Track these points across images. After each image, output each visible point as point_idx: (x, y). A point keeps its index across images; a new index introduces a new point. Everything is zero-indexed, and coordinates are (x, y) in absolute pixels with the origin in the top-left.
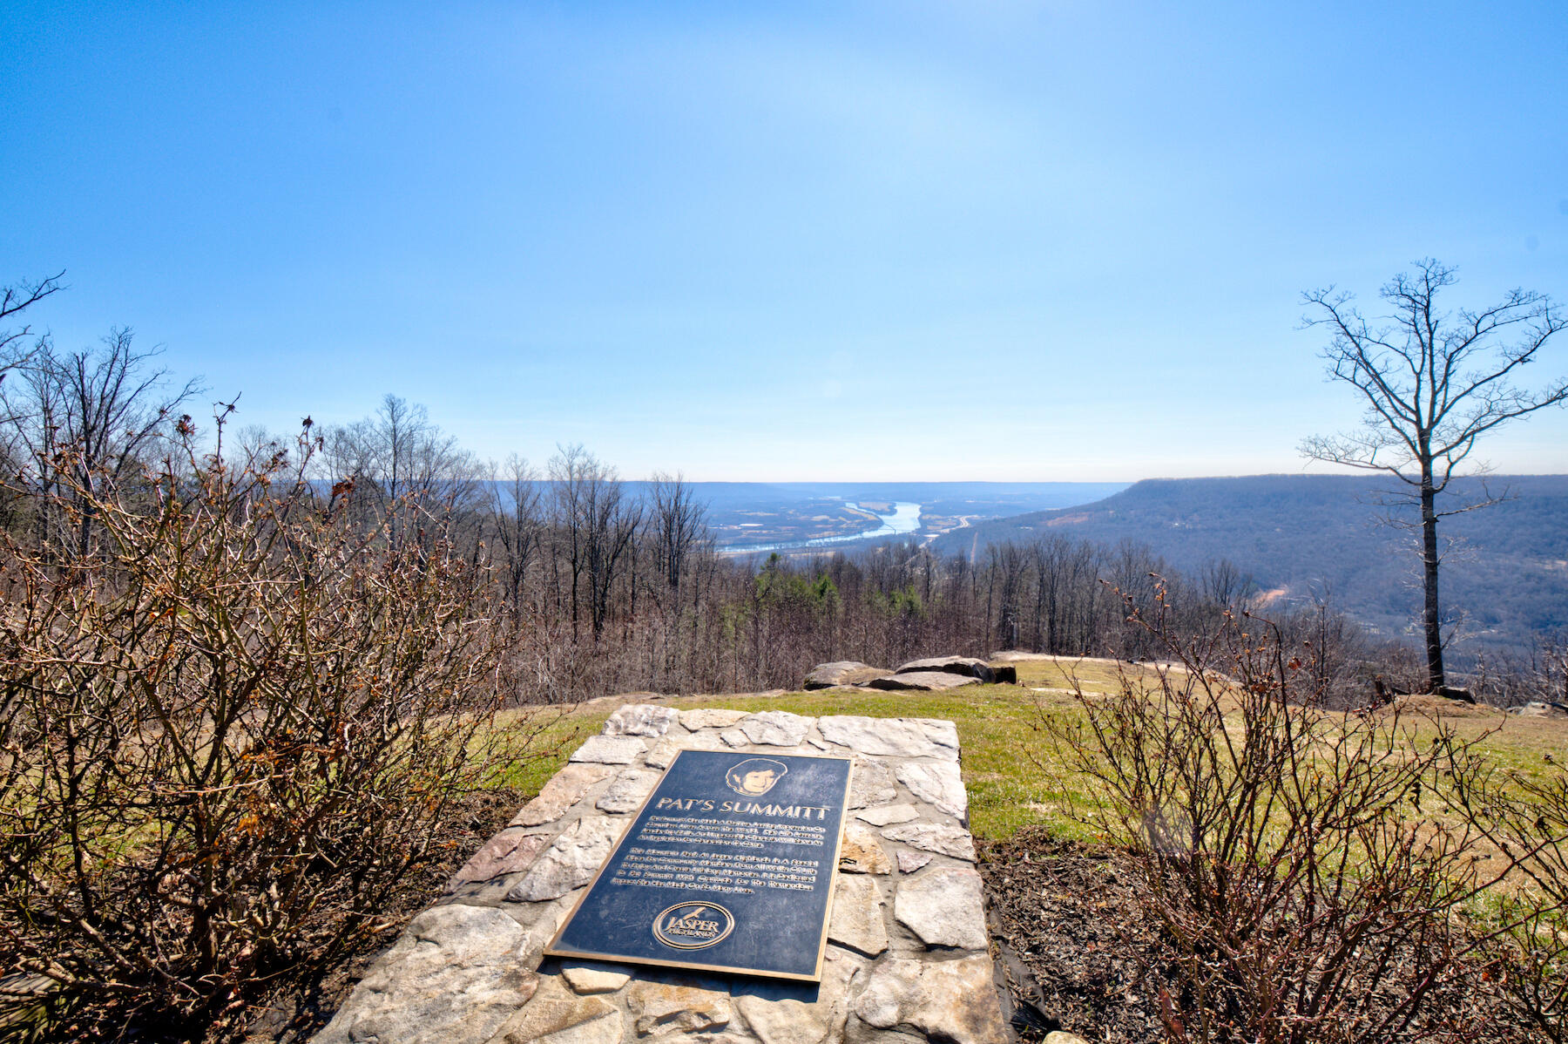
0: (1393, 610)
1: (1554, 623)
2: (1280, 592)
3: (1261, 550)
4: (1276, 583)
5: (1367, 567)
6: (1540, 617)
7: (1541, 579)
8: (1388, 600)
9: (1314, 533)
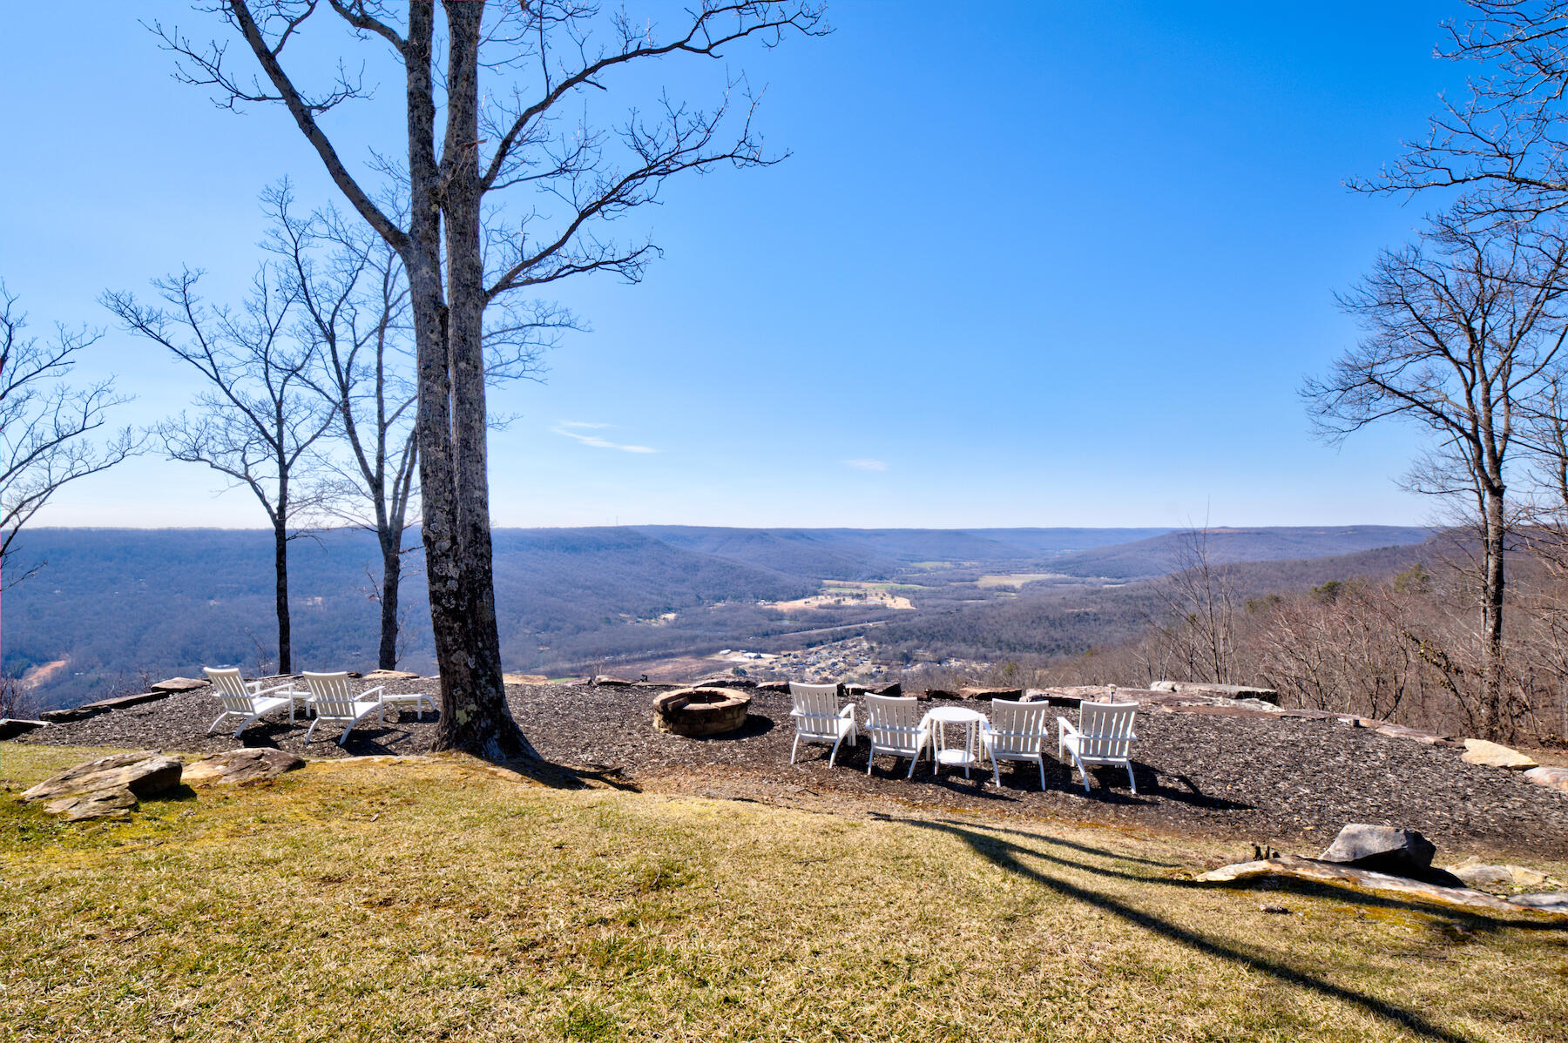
0: (185, 662)
1: (314, 648)
2: (60, 664)
3: (35, 618)
4: (54, 654)
5: (159, 623)
6: (305, 645)
7: (305, 613)
8: (179, 652)
9: (101, 592)
